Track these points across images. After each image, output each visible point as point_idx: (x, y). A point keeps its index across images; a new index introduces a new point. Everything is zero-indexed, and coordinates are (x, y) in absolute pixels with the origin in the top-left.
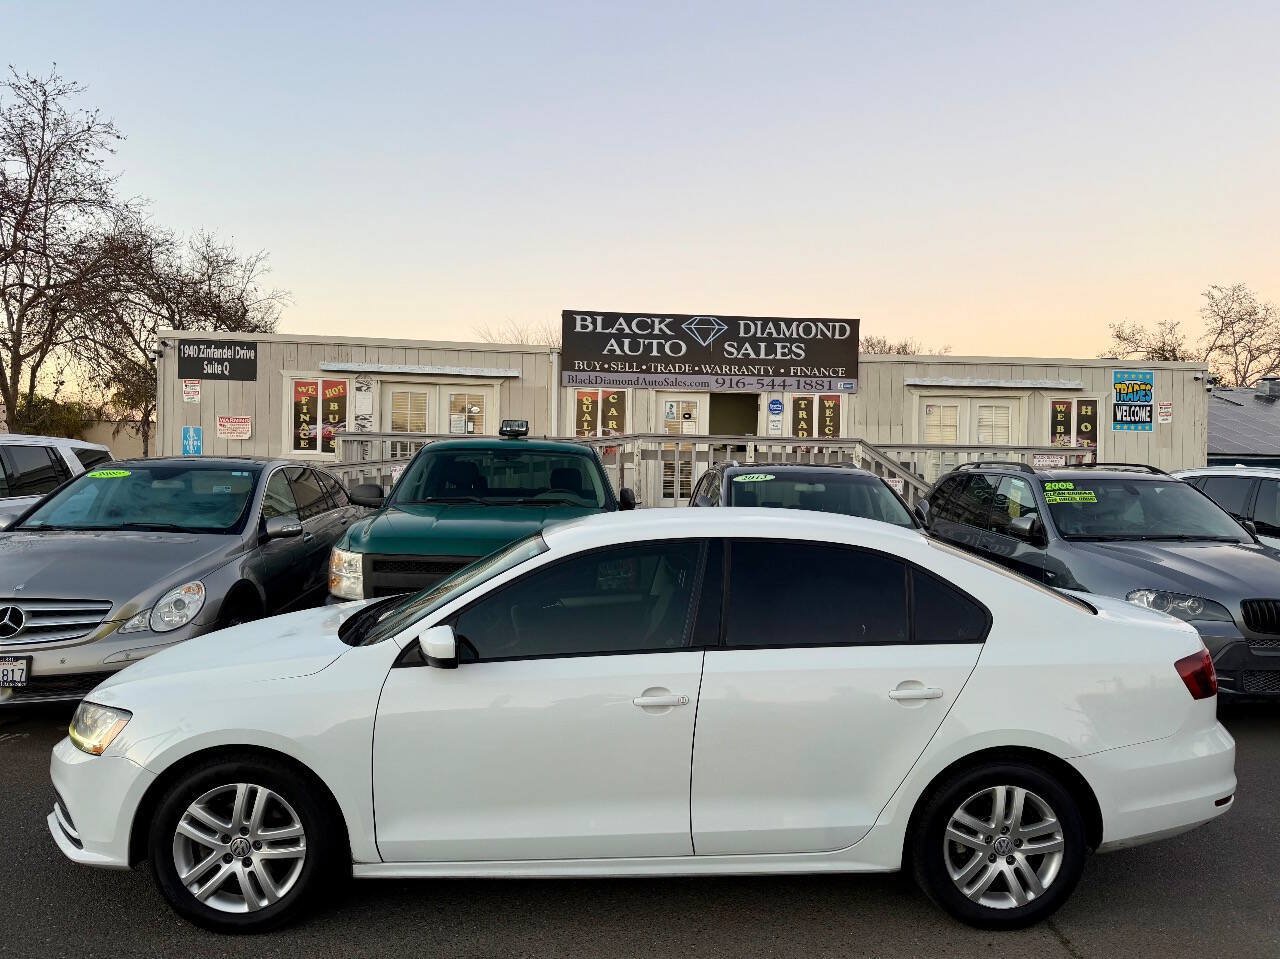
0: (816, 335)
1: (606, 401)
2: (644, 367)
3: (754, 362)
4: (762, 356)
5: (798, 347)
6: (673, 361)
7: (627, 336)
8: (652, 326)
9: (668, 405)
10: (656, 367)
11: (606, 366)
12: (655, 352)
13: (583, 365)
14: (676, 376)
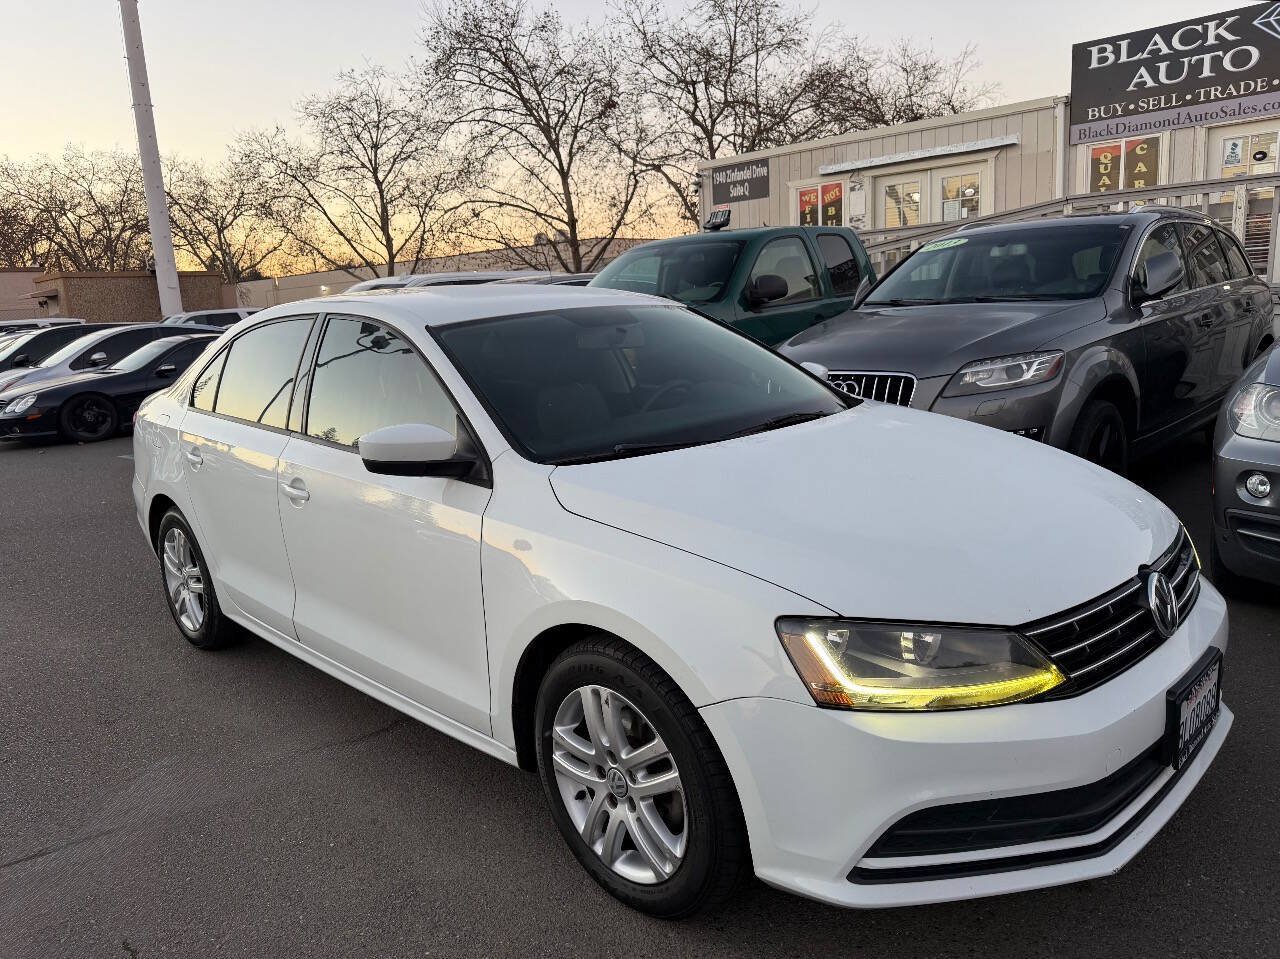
1: (1131, 154)
2: (1189, 97)
6: (1235, 79)
7: (1164, 58)
8: (1204, 36)
9: (1229, 144)
10: (1208, 94)
11: (1132, 107)
12: (1206, 72)
13: (1099, 112)
14: (1239, 100)
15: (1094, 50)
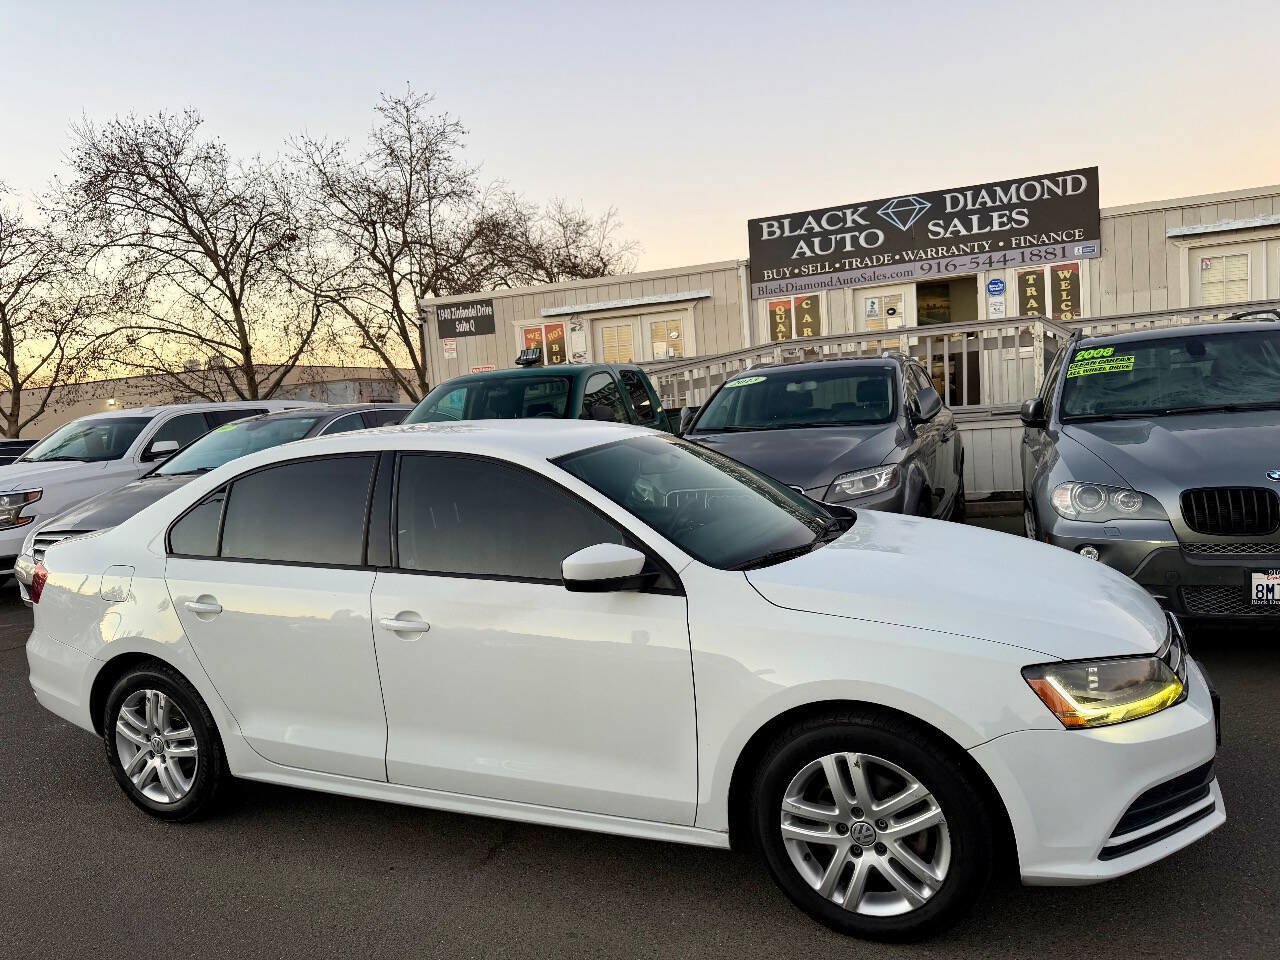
0: (1043, 194)
1: (798, 308)
2: (837, 265)
3: (965, 240)
4: (975, 230)
5: (1018, 213)
6: (869, 253)
7: (817, 235)
8: (844, 220)
9: (869, 303)
10: (851, 264)
11: (796, 271)
12: (849, 248)
13: (773, 273)
14: (874, 269)
15: (765, 225)
